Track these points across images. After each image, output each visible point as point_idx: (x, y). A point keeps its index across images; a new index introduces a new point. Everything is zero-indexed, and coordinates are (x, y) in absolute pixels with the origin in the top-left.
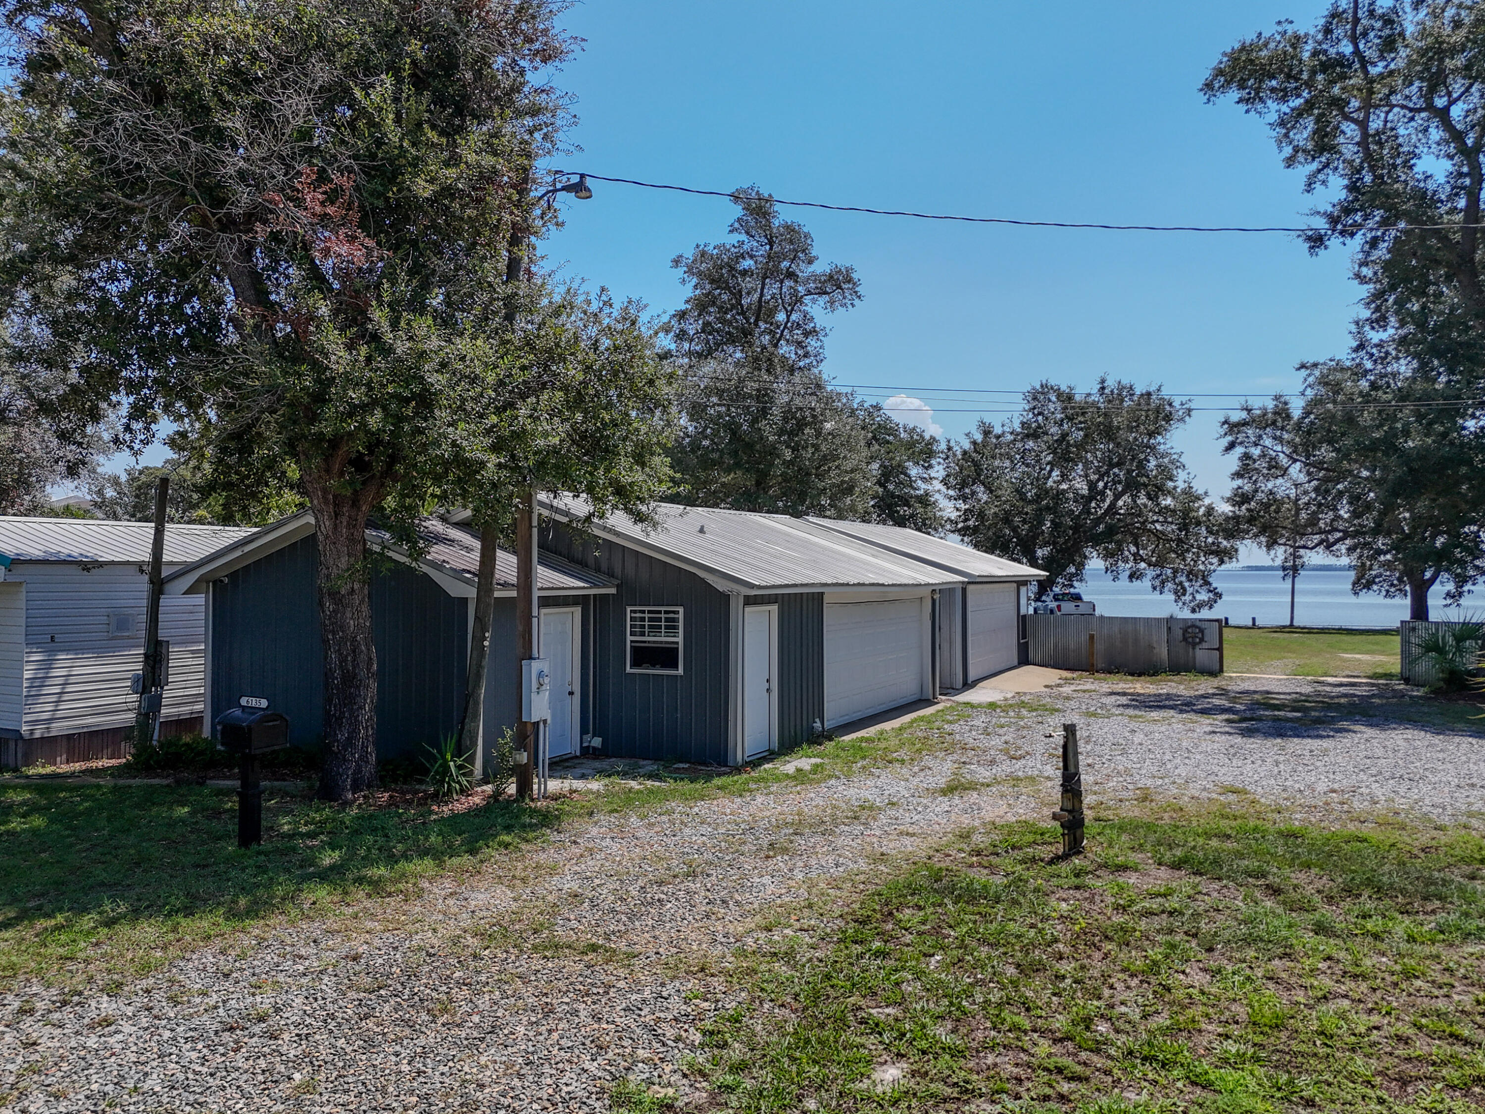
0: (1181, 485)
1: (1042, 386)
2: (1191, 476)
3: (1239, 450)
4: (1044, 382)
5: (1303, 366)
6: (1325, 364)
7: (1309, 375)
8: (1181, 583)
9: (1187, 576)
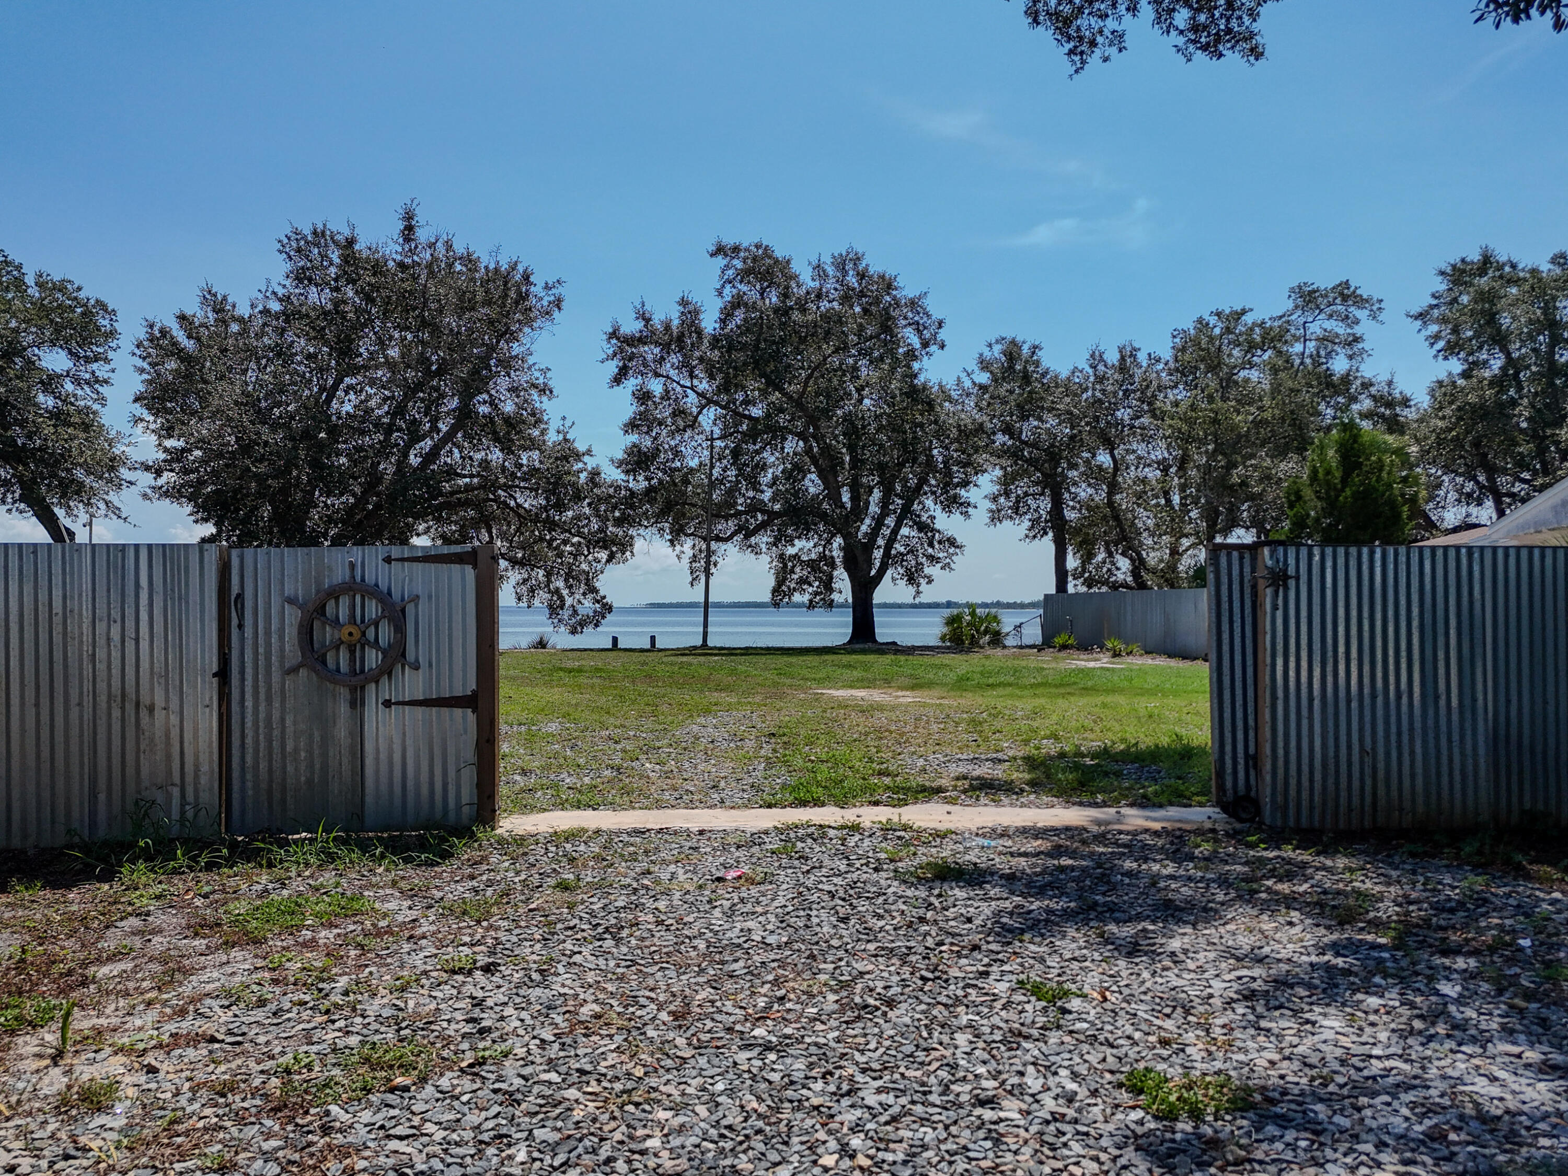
0: (552, 437)
1: (315, 233)
2: (568, 423)
3: (632, 383)
4: (320, 227)
5: (720, 250)
6: (747, 250)
7: (727, 267)
8: (557, 591)
9: (566, 580)
